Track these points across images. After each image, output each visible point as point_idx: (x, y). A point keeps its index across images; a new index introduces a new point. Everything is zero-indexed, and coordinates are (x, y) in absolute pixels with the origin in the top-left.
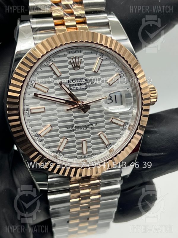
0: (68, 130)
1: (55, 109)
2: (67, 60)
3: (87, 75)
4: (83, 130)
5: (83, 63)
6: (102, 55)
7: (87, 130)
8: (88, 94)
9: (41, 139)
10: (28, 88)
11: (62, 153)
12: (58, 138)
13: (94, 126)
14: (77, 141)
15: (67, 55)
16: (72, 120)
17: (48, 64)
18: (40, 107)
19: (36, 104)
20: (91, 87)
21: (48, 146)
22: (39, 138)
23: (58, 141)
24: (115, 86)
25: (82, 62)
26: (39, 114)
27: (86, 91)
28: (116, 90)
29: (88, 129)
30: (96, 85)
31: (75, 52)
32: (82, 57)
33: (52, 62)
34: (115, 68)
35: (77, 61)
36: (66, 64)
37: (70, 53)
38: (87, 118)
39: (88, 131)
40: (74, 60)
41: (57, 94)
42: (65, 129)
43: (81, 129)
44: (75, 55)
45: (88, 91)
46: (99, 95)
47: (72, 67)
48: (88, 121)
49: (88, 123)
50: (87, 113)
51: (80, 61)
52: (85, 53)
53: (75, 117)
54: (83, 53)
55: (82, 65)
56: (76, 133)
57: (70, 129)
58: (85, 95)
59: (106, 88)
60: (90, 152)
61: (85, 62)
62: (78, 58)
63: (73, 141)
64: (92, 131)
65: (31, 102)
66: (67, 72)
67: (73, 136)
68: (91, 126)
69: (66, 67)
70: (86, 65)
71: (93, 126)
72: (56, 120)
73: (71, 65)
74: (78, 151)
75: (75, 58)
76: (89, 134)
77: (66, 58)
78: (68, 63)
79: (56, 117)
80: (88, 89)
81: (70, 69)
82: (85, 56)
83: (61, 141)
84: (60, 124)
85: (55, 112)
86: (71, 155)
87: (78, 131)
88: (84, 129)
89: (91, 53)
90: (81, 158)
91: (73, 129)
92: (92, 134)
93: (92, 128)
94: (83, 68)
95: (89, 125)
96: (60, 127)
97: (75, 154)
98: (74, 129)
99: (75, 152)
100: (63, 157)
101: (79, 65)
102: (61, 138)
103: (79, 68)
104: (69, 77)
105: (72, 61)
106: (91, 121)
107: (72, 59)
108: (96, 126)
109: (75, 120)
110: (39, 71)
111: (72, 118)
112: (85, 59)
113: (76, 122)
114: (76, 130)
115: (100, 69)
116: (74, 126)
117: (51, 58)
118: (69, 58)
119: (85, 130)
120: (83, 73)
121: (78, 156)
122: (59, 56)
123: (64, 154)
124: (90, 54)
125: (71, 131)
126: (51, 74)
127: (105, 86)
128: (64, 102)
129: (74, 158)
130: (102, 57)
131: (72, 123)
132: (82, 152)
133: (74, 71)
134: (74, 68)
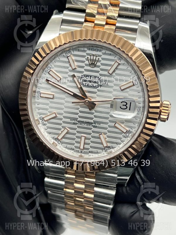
0: (71, 122)
1: (64, 99)
2: (86, 56)
3: (101, 75)
4: (85, 126)
5: (100, 62)
6: (121, 58)
7: (89, 127)
8: (98, 93)
9: (45, 122)
10: (44, 73)
11: (60, 142)
12: (60, 127)
13: (97, 125)
14: (78, 135)
15: (86, 51)
16: (77, 114)
17: (67, 55)
18: (50, 93)
19: (48, 90)
20: (103, 87)
21: (49, 131)
22: (42, 122)
23: (60, 129)
24: (127, 92)
25: (98, 61)
26: (48, 99)
27: (96, 89)
28: (127, 96)
29: (91, 127)
30: (108, 86)
31: (95, 50)
32: (100, 56)
33: (70, 54)
34: (130, 74)
35: (94, 59)
36: (84, 59)
37: (89, 50)
38: (92, 116)
39: (91, 129)
40: (92, 57)
41: (68, 85)
42: (69, 120)
43: (84, 124)
44: (94, 53)
45: (98, 90)
46: (109, 97)
47: (88, 63)
48: (92, 119)
49: (92, 121)
50: (93, 111)
51: (97, 59)
52: (104, 53)
53: (81, 112)
54: (102, 53)
55: (98, 64)
56: (79, 127)
57: (73, 122)
58: (95, 93)
59: (118, 92)
60: (88, 149)
61: (103, 62)
62: (96, 56)
63: (74, 133)
64: (94, 129)
65: (43, 86)
66: (82, 67)
67: (75, 129)
68: (94, 125)
69: (83, 62)
70: (102, 64)
71: (95, 125)
72: (62, 109)
73: (88, 62)
74: (76, 145)
75: (93, 55)
76: (90, 131)
77: (84, 54)
78: (86, 59)
79: (63, 106)
80: (99, 88)
81: (86, 65)
82: (104, 56)
83: (62, 131)
84: (65, 115)
85: (63, 101)
86: (69, 146)
87: (81, 126)
88: (87, 125)
89: (110, 55)
90: (78, 152)
91: (76, 122)
92: (93, 132)
93: (94, 127)
94: (99, 67)
95: (92, 123)
96: (65, 117)
97: (73, 147)
98: (78, 122)
99: (73, 144)
100: (61, 146)
101: (96, 63)
102: (63, 127)
103: (95, 66)
104: (83, 72)
105: (89, 58)
106: (95, 119)
107: (91, 56)
108: (99, 126)
109: (80, 114)
110: (57, 60)
111: (77, 111)
112: (103, 59)
113: (80, 117)
114: (79, 124)
115: (116, 72)
116: (78, 120)
117: (71, 50)
118: (88, 54)
119: (87, 127)
120: (98, 72)
121: (75, 149)
122: (79, 51)
123: (62, 143)
124: (108, 55)
125: (74, 124)
126: (68, 65)
127: (116, 90)
128: (72, 94)
129: (71, 150)
130: (120, 61)
131: (77, 116)
132: (79, 146)
133: (89, 67)
134: (90, 65)
